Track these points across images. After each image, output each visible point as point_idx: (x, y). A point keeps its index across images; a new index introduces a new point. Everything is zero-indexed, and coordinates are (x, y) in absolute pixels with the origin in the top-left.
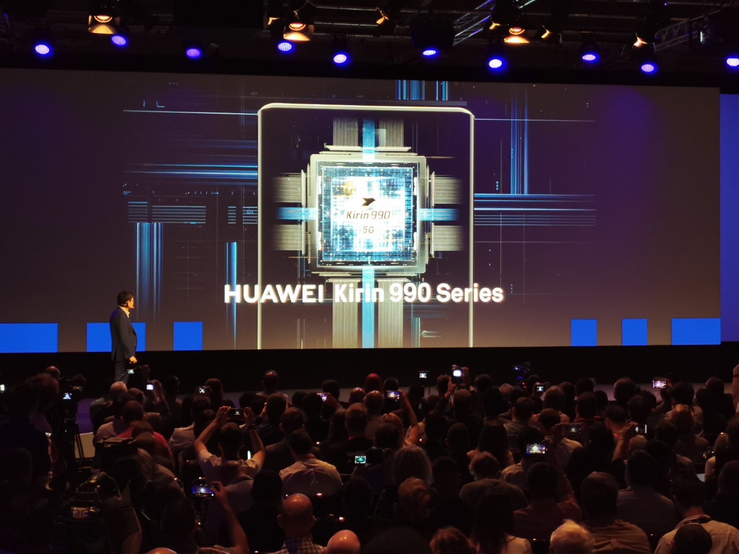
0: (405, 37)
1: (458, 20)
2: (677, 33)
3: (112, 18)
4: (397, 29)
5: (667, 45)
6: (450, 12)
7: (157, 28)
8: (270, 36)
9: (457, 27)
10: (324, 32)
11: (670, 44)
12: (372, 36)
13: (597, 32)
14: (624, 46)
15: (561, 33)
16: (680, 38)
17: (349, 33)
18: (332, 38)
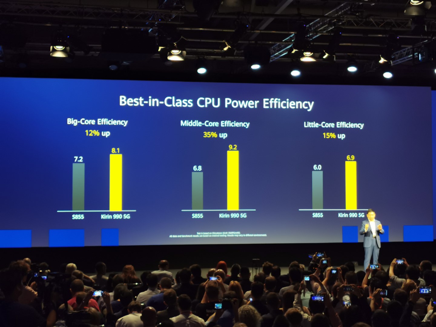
0: (240, 57)
1: (273, 47)
2: (405, 54)
3: (64, 47)
4: (236, 53)
5: (399, 61)
6: (268, 43)
7: (92, 53)
8: (159, 57)
9: (272, 51)
10: (192, 55)
11: (401, 61)
12: (221, 57)
13: (357, 54)
14: (373, 62)
15: (335, 54)
16: (407, 57)
17: (207, 56)
18: (197, 58)
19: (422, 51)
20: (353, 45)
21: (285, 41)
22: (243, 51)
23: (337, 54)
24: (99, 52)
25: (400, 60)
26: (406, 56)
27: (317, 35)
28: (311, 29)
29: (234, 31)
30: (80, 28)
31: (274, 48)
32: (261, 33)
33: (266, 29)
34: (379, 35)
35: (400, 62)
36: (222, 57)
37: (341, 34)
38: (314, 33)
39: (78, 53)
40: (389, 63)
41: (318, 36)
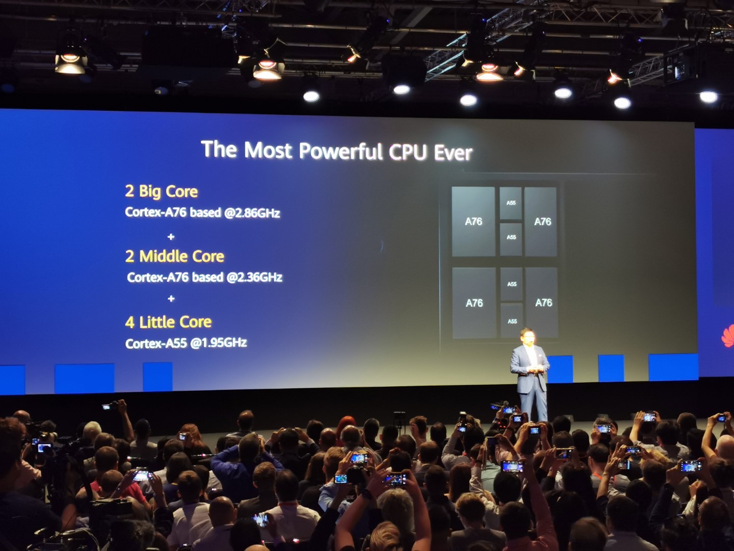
0: (376, 74)
1: (430, 57)
2: (651, 68)
3: (79, 57)
4: (369, 66)
5: (641, 80)
6: (422, 49)
7: (125, 66)
8: (240, 74)
9: (429, 63)
10: (294, 70)
11: (644, 79)
12: (343, 73)
13: (571, 68)
14: (597, 81)
15: (534, 69)
16: (654, 73)
17: (320, 71)
18: (303, 75)
19: (679, 63)
20: (565, 52)
21: (452, 46)
22: (380, 63)
23: (537, 67)
24: (137, 66)
25: (642, 77)
26: (651, 71)
27: (504, 35)
28: (494, 25)
29: (365, 29)
30: (106, 26)
31: (432, 57)
32: (410, 33)
33: (417, 27)
34: (609, 36)
35: (643, 81)
36: (345, 73)
37: (544, 35)
38: (499, 32)
39: (101, 67)
40: (625, 83)
41: (505, 37)
